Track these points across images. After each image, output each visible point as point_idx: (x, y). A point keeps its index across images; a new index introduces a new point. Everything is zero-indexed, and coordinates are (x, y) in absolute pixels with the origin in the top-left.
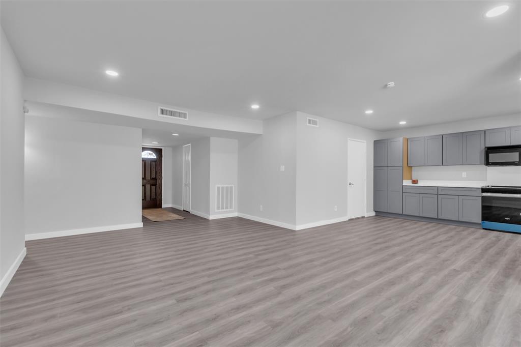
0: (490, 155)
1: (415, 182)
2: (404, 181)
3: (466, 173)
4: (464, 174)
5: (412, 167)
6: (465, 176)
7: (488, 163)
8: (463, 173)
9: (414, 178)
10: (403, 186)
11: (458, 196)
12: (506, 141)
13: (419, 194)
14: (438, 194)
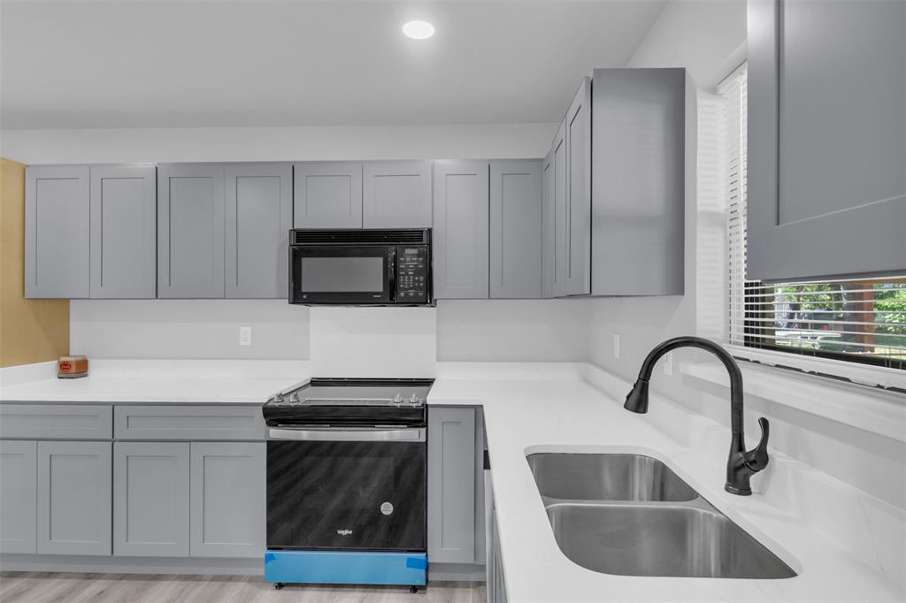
0: (306, 262)
1: (67, 370)
3: (249, 328)
4: (245, 334)
5: (67, 301)
6: (249, 343)
7: (299, 296)
8: (243, 328)
11: (190, 441)
12: (350, 213)
13: (37, 440)
14: (113, 441)
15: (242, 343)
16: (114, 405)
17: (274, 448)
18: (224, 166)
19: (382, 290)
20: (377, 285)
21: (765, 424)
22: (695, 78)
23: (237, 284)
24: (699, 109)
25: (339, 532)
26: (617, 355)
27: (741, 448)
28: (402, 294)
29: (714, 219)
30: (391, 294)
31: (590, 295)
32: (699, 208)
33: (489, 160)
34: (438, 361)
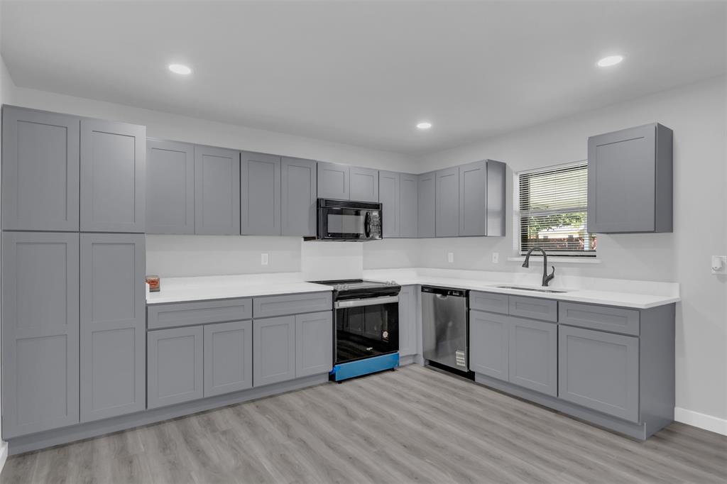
3: (267, 255)
4: (264, 258)
6: (267, 263)
8: (263, 255)
10: (147, 306)
11: (295, 315)
12: (343, 192)
13: (203, 324)
14: (253, 319)
15: (263, 263)
16: (252, 298)
18: (281, 157)
19: (363, 232)
21: (553, 268)
24: (514, 179)
25: (366, 349)
27: (546, 275)
28: (372, 235)
29: (516, 213)
30: (367, 235)
32: (514, 209)
33: (400, 173)
34: (364, 269)
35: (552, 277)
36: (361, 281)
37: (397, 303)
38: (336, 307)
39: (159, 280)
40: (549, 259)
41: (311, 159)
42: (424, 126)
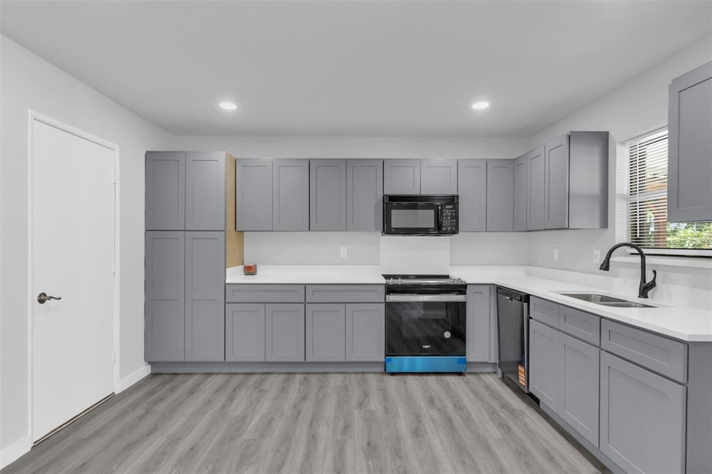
0: (394, 212)
1: (250, 270)
2: (228, 270)
3: (346, 248)
4: (343, 252)
5: (243, 232)
6: (346, 256)
7: (388, 230)
8: (342, 248)
9: (248, 262)
10: (226, 284)
11: (345, 303)
12: (414, 186)
13: (265, 303)
14: (305, 303)
15: (342, 256)
16: (305, 285)
17: (389, 305)
18: (346, 160)
19: (433, 227)
20: (431, 224)
21: (655, 272)
22: (614, 136)
23: (353, 223)
24: (617, 151)
25: (424, 347)
26: (556, 259)
27: (645, 282)
28: (444, 229)
29: (622, 197)
30: (439, 230)
31: (568, 229)
32: (617, 192)
33: (487, 159)
34: (451, 265)
35: (653, 285)
36: (447, 277)
37: (465, 302)
38: (387, 301)
39: (255, 266)
40: (648, 259)
41: (379, 158)
42: (481, 105)
